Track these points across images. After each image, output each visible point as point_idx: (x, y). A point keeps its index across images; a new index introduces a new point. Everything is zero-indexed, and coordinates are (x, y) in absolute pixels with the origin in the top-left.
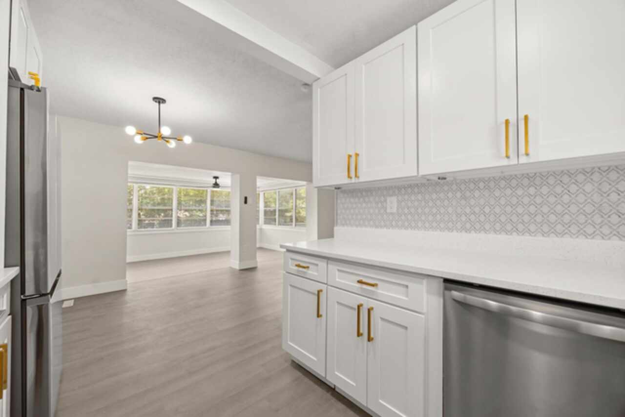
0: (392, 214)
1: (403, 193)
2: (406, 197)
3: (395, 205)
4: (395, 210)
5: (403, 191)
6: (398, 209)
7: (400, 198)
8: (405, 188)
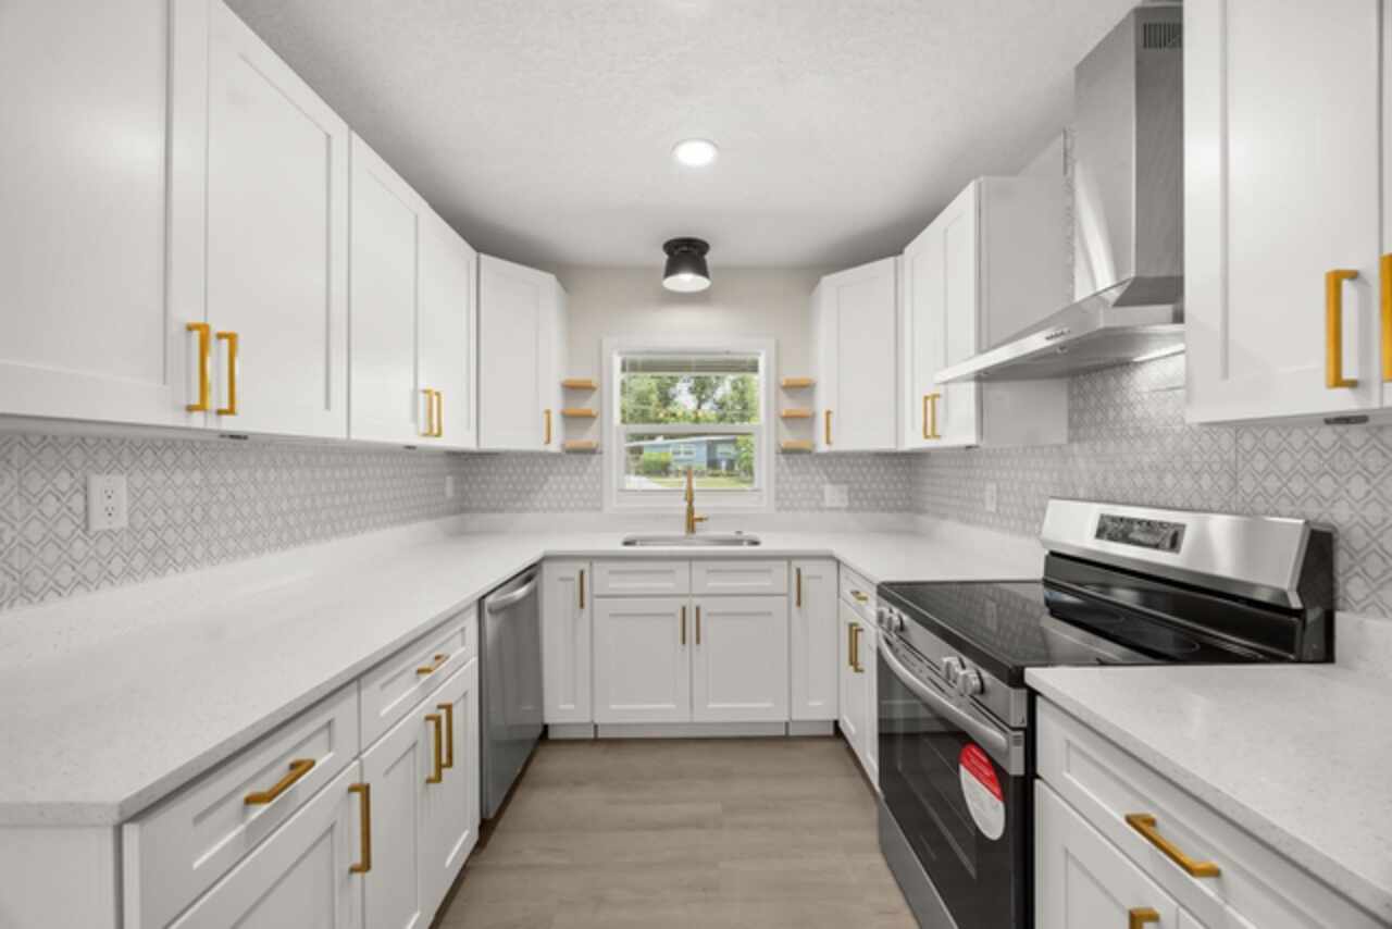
0: (110, 534)
1: (148, 462)
2: (159, 477)
3: (122, 500)
4: (121, 522)
5: (149, 458)
6: (131, 516)
7: (138, 481)
8: (155, 449)
